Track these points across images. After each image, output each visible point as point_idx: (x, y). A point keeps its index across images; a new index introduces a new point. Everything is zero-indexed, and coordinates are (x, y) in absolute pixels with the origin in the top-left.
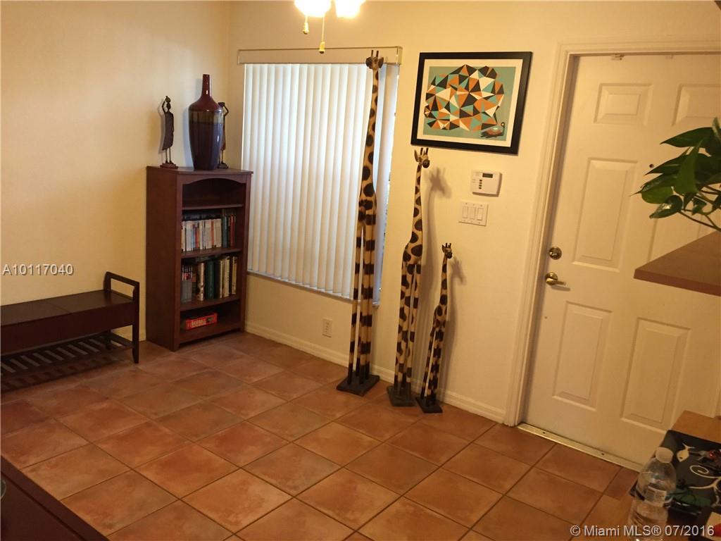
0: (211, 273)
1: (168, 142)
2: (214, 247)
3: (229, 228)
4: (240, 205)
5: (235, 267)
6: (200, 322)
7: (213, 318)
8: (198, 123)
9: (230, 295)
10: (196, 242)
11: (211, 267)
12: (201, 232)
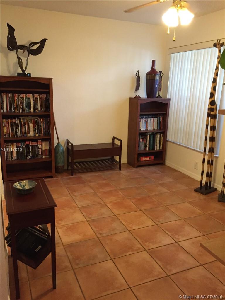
0: (152, 139)
1: (138, 88)
2: (154, 129)
3: (160, 122)
4: (165, 113)
5: (162, 138)
6: (147, 159)
7: (152, 158)
8: (149, 79)
9: (160, 149)
10: (146, 127)
11: (152, 137)
12: (148, 123)
